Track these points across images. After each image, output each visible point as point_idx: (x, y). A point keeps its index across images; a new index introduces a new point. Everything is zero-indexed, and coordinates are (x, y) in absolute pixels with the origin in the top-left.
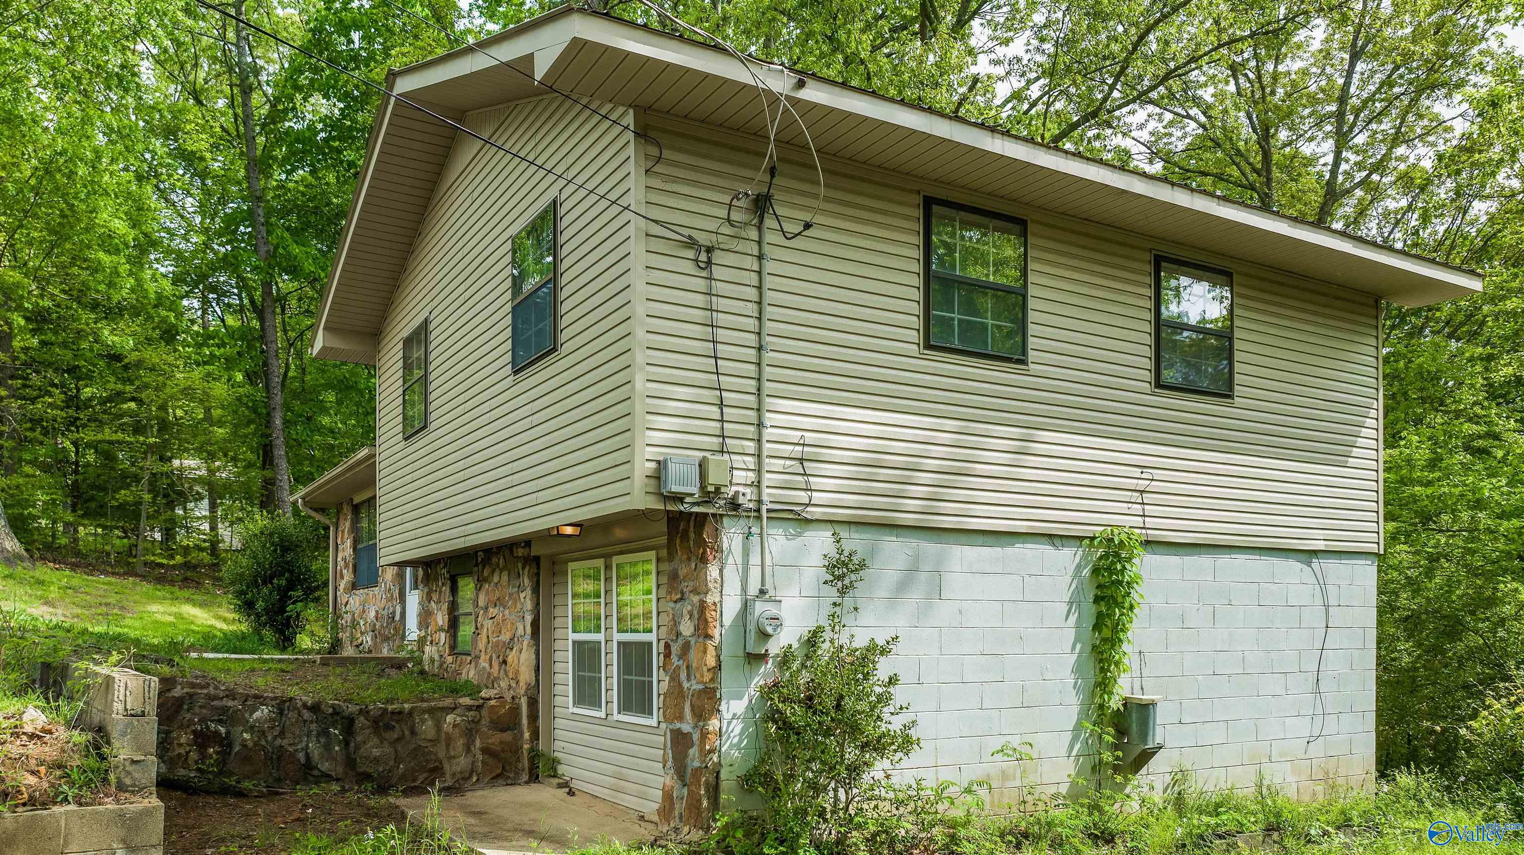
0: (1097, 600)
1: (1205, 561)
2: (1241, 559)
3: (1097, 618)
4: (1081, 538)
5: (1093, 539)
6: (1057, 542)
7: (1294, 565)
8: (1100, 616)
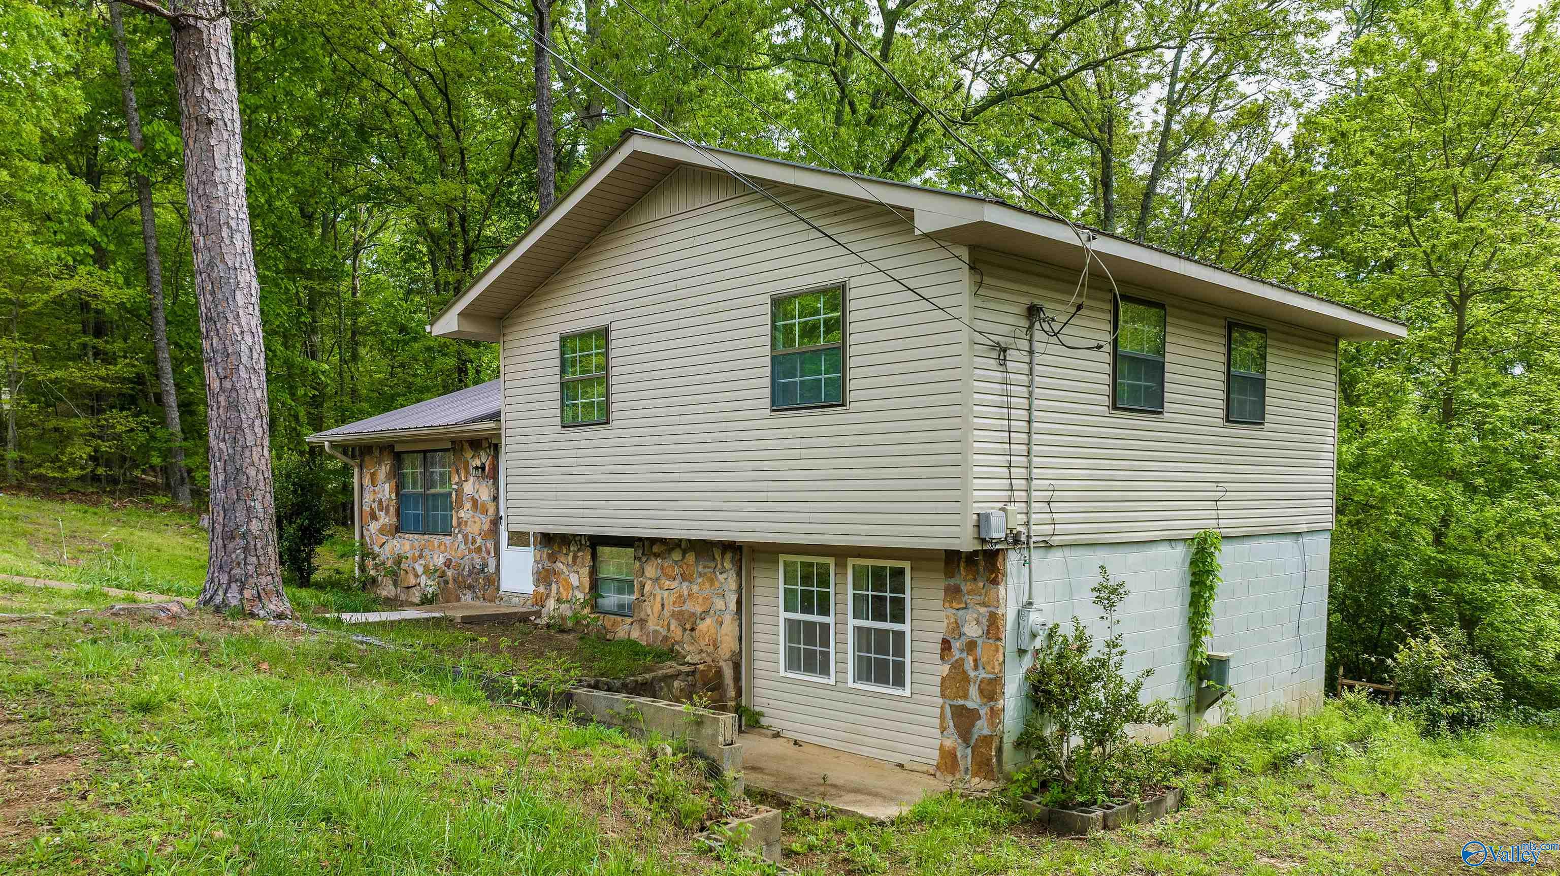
0: (1193, 584)
1: (1246, 545)
2: (1263, 543)
3: (1192, 597)
4: (1185, 540)
5: (1192, 539)
6: (1173, 544)
7: (1288, 543)
8: (1193, 595)
